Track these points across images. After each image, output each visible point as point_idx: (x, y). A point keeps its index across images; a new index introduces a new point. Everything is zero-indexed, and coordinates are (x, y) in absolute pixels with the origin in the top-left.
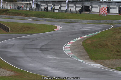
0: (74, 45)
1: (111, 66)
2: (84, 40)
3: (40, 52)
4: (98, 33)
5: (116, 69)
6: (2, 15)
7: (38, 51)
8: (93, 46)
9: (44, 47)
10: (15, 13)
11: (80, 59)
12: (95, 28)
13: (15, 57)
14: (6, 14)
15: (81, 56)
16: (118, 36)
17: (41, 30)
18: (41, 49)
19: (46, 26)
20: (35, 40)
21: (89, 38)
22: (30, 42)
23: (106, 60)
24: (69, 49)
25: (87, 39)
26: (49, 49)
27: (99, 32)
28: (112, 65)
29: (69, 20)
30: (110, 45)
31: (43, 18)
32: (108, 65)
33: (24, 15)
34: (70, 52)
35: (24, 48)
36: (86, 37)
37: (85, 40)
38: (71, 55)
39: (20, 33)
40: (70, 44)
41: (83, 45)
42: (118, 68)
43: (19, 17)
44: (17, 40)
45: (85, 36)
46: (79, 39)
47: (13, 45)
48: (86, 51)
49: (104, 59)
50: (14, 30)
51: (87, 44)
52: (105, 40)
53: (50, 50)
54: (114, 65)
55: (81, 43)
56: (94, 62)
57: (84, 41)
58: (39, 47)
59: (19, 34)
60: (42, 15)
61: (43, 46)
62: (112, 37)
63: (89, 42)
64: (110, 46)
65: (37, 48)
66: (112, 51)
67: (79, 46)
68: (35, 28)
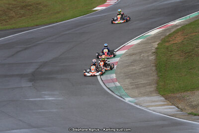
2: (168, 34)
3: (30, 84)
7: (25, 84)
9: (45, 70)
17: (58, 13)
18: (35, 77)
20: (26, 49)
21: (183, 29)
22: (13, 55)
25: (176, 32)
34: (114, 76)
36: (176, 26)
37: (169, 36)
38: (111, 85)
40: (124, 52)
41: (156, 52)
45: (176, 22)
46: (154, 32)
51: (167, 48)
55: (156, 45)
57: (165, 40)
58: (30, 70)
61: (44, 64)
63: (179, 39)
67: (146, 55)
68: (46, 6)
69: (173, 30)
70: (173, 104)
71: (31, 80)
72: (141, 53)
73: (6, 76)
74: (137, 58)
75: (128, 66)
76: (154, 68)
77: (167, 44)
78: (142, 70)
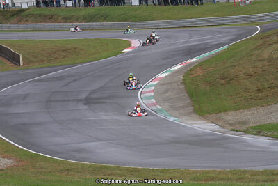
0: (165, 84)
1: (237, 126)
2: (189, 69)
3: (86, 107)
4: (222, 48)
5: (245, 132)
6: (8, 25)
7: (82, 107)
8: (207, 82)
9: (94, 96)
10: (40, 15)
11: (172, 116)
12: (219, 37)
13: (24, 124)
14: (20, 21)
15: (177, 109)
16: (266, 54)
17: (94, 54)
18: (88, 101)
19: (107, 44)
20: (75, 80)
21: (200, 65)
22: (66, 85)
23: (230, 113)
24: (152, 94)
25: (196, 67)
26: (106, 98)
27: (226, 47)
28: (240, 123)
29: (165, 23)
30: (243, 75)
31: (105, 23)
32: (231, 125)
33: (60, 18)
34: (154, 101)
35: (48, 101)
36: (193, 63)
37: (191, 70)
38: (154, 108)
39: (46, 65)
40: (156, 82)
41: (184, 82)
42: (251, 128)
43: (48, 25)
44: (37, 83)
45: (193, 60)
46: (177, 67)
47: (25, 97)
48: (189, 95)
49: (226, 110)
50: (33, 59)
51: (192, 79)
52: (235, 66)
53: (108, 101)
54: (244, 123)
55: (181, 77)
56: (201, 120)
57: (189, 72)
58: (83, 96)
59: (42, 68)
60: (102, 16)
61: (93, 92)
62: (252, 55)
63: (199, 72)
64: (244, 79)
65: (79, 98)
66: (246, 90)
67: (176, 84)
68: (82, 50)
69: (193, 66)
70: (213, 122)
71: (86, 104)
72: (171, 83)
73: (64, 101)
74: (169, 87)
75: (163, 93)
76: (186, 95)
77: (192, 77)
78: (177, 96)
